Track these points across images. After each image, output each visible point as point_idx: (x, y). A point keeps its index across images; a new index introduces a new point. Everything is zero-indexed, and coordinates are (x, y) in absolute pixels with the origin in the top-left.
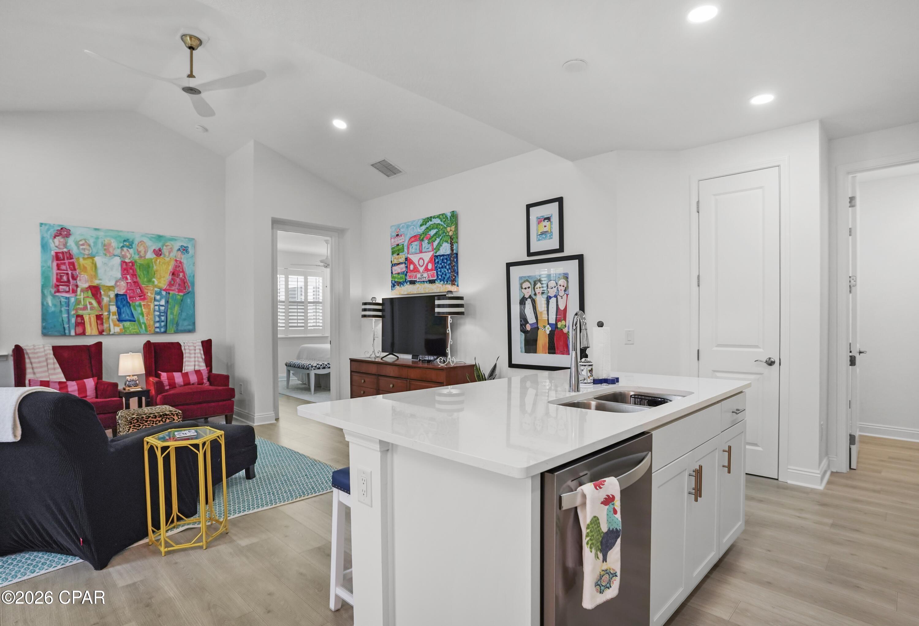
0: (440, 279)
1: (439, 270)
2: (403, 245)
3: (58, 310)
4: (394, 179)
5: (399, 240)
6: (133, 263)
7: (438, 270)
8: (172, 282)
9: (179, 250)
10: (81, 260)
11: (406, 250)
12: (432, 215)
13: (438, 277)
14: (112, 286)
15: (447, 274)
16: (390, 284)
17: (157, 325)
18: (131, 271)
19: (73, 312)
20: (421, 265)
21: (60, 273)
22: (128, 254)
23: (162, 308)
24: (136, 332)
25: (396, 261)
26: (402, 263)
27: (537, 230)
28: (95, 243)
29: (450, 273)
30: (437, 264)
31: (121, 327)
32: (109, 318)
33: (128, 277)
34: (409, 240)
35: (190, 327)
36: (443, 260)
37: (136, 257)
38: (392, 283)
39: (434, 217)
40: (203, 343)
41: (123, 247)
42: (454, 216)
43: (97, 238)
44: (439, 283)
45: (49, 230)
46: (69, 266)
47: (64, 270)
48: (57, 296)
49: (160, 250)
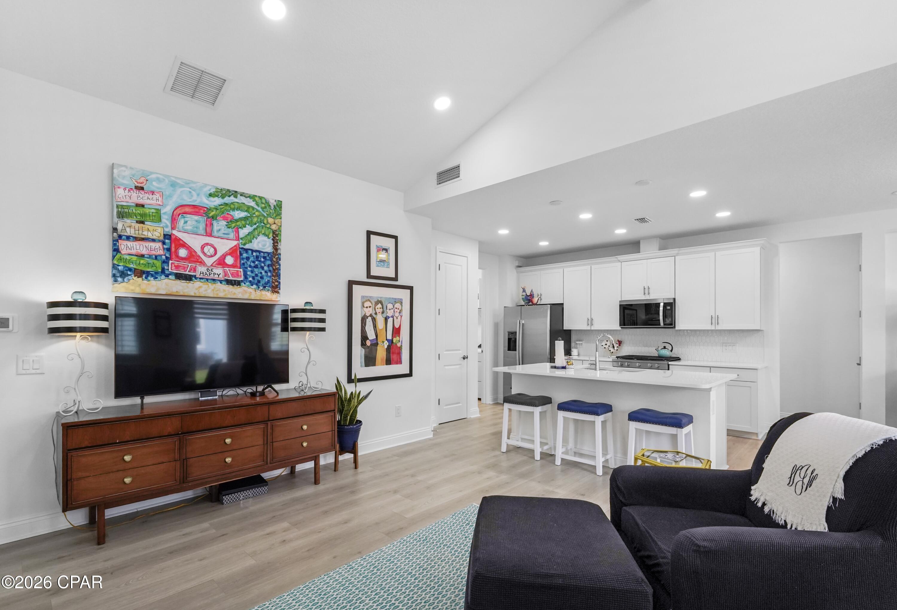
0: (250, 282)
1: (249, 269)
2: (159, 210)
5: (147, 200)
7: (246, 268)
11: (166, 221)
12: (236, 190)
13: (246, 277)
15: (265, 277)
20: (208, 254)
25: (130, 232)
26: (153, 240)
27: (377, 257)
29: (270, 277)
30: (245, 260)
34: (176, 209)
36: (257, 257)
38: (115, 268)
39: (243, 195)
44: (248, 287)
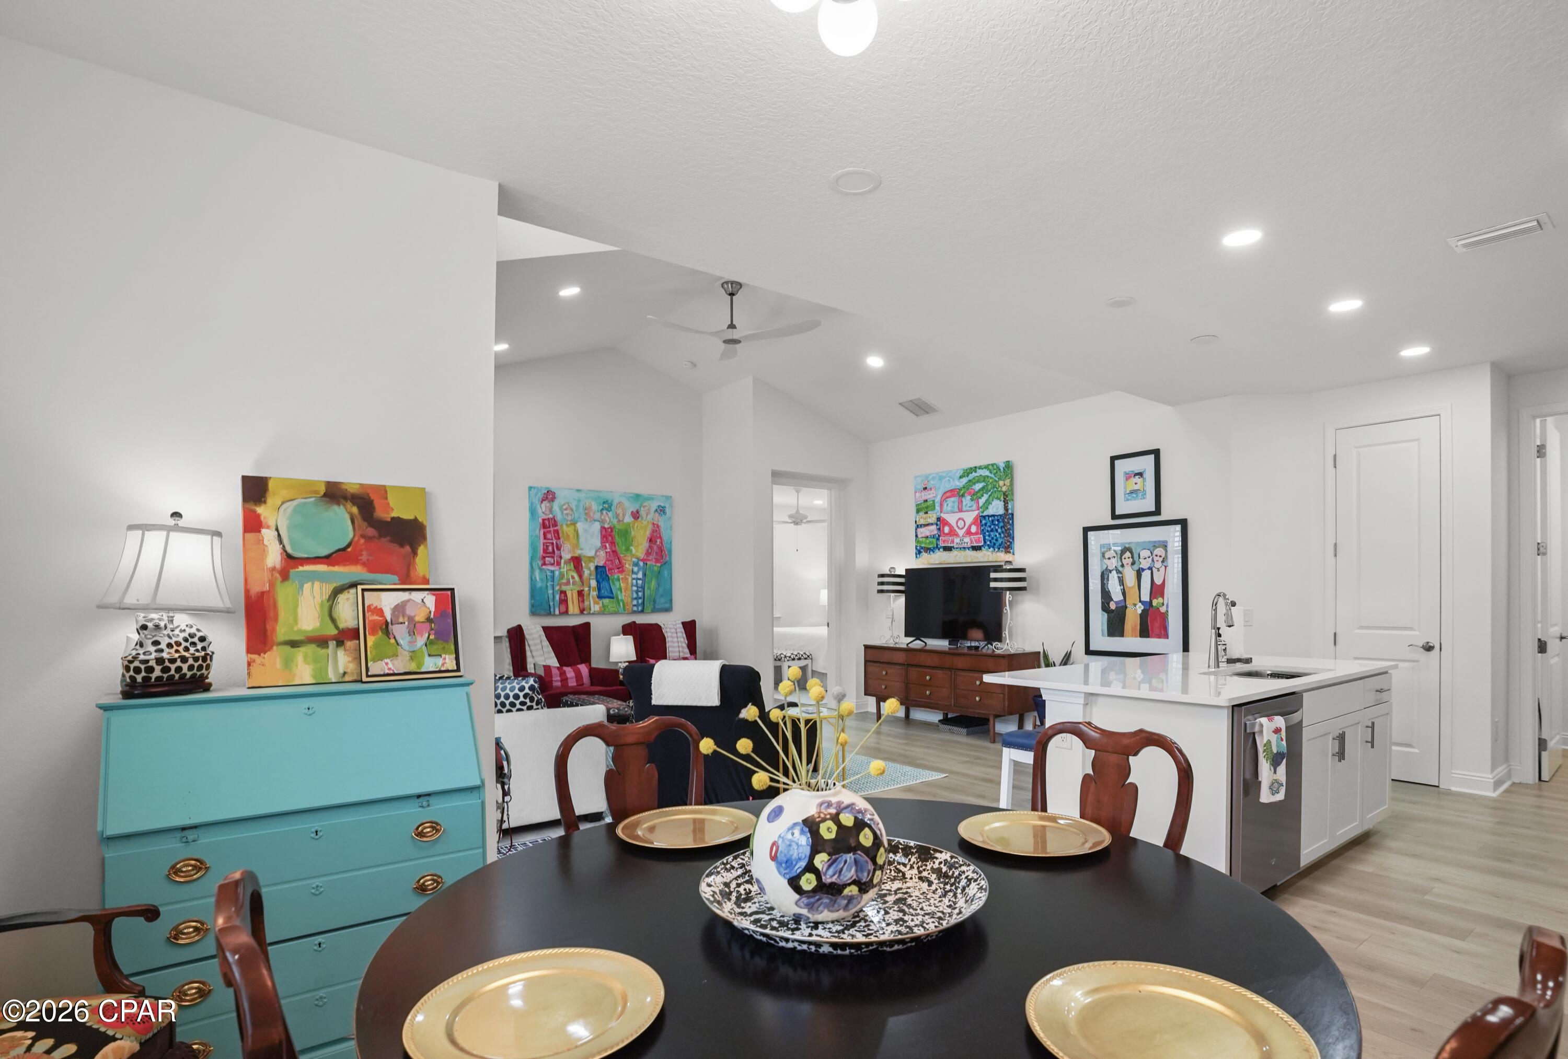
0: (988, 545)
1: (987, 533)
2: (934, 501)
3: (544, 586)
4: (925, 419)
5: (928, 495)
6: (612, 529)
7: (985, 533)
8: (650, 551)
9: (656, 510)
10: (565, 526)
11: (938, 508)
12: (977, 465)
13: (985, 542)
14: (593, 557)
15: (999, 539)
16: (914, 551)
17: (635, 602)
18: (610, 538)
19: (557, 588)
20: (961, 527)
21: (546, 543)
22: (607, 519)
23: (640, 582)
24: (614, 611)
25: (922, 522)
26: (932, 524)
27: (1125, 488)
28: (577, 506)
29: (1003, 538)
30: (984, 526)
31: (601, 605)
32: (589, 594)
33: (607, 545)
34: (943, 495)
35: (667, 605)
36: (993, 521)
37: (615, 521)
38: (916, 548)
39: (980, 468)
40: (684, 624)
41: (602, 509)
42: (1009, 466)
43: (579, 501)
44: (987, 550)
45: (536, 494)
46: (554, 534)
47: (549, 539)
48: (543, 569)
49: (638, 512)
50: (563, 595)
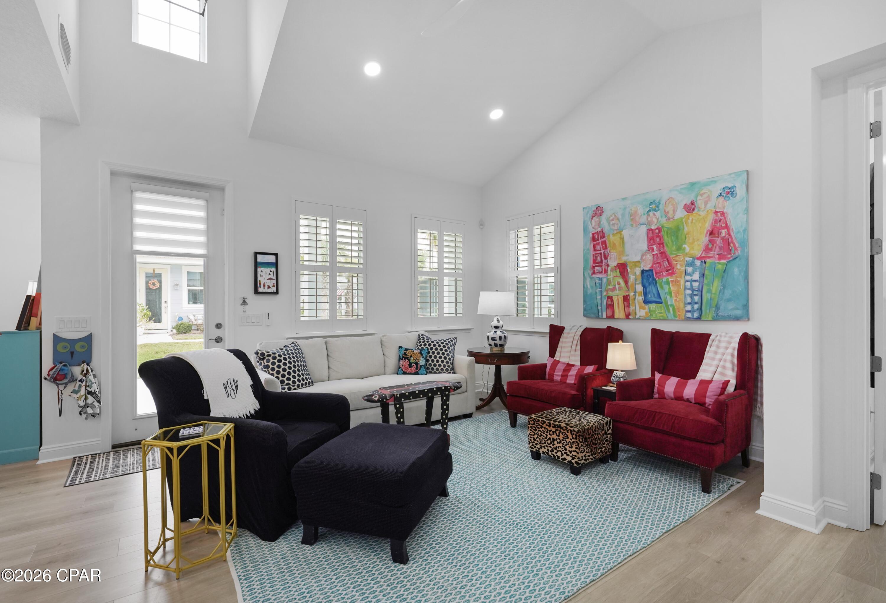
3: (594, 292)
6: (659, 229)
8: (710, 246)
9: (720, 195)
10: (611, 236)
14: (639, 262)
17: (689, 308)
18: (658, 240)
19: (604, 294)
21: (596, 254)
22: (654, 219)
23: (696, 285)
24: (663, 316)
28: (623, 215)
31: (647, 310)
32: (635, 299)
33: (655, 247)
35: (739, 312)
37: (663, 220)
41: (649, 211)
43: (625, 208)
45: (588, 212)
46: (602, 245)
47: (598, 251)
48: (593, 277)
49: (693, 203)
50: (609, 300)
